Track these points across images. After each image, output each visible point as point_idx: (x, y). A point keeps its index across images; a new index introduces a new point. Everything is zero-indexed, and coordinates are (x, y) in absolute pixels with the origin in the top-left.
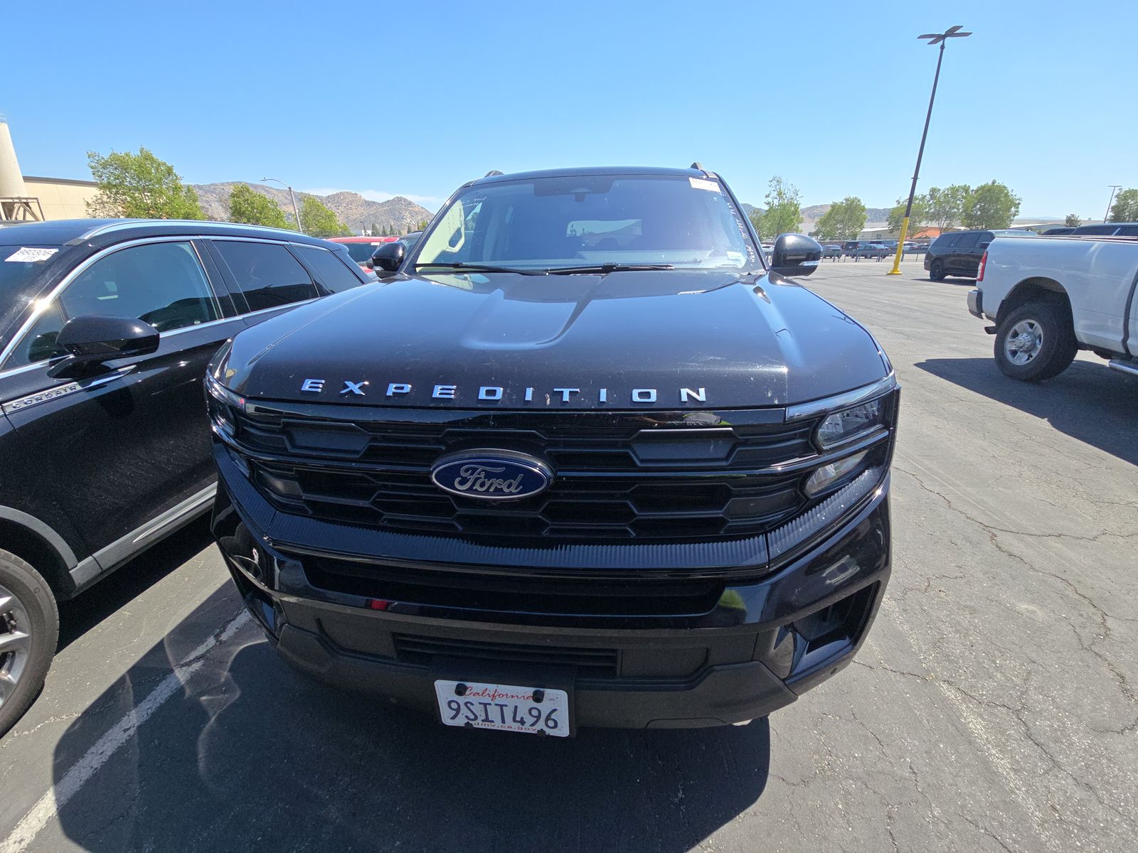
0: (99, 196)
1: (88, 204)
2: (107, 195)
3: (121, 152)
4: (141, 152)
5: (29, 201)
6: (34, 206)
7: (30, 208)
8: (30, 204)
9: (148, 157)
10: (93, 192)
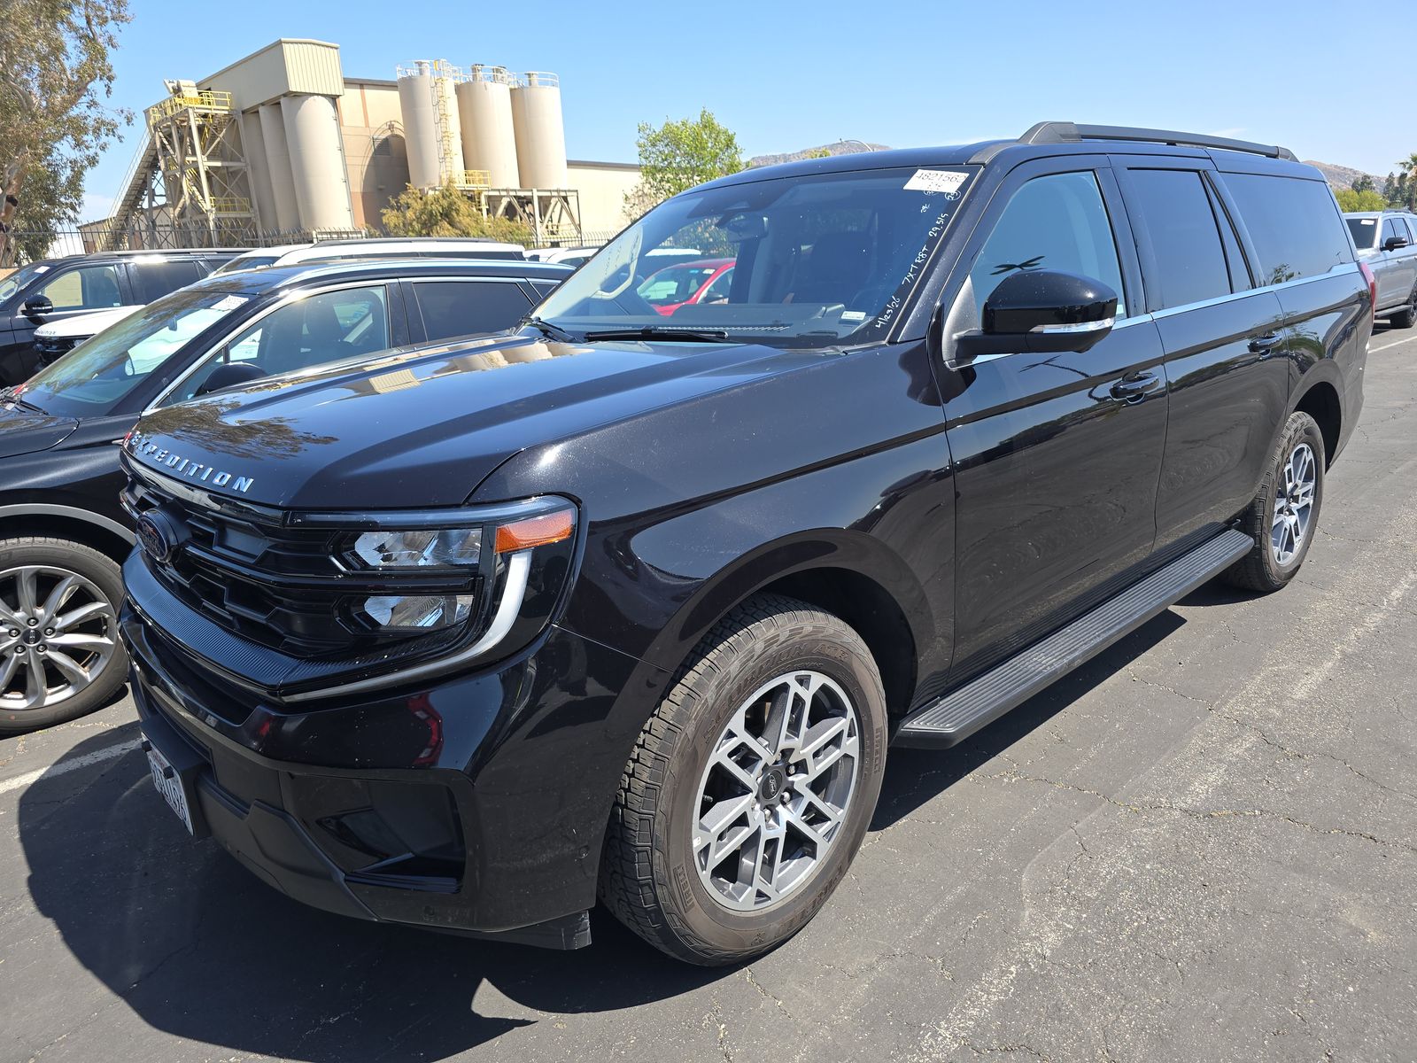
0: (640, 187)
1: (627, 198)
2: (650, 183)
3: (676, 121)
4: (702, 116)
5: (568, 194)
6: (572, 200)
7: (568, 204)
8: (568, 198)
9: (707, 125)
10: (634, 180)
